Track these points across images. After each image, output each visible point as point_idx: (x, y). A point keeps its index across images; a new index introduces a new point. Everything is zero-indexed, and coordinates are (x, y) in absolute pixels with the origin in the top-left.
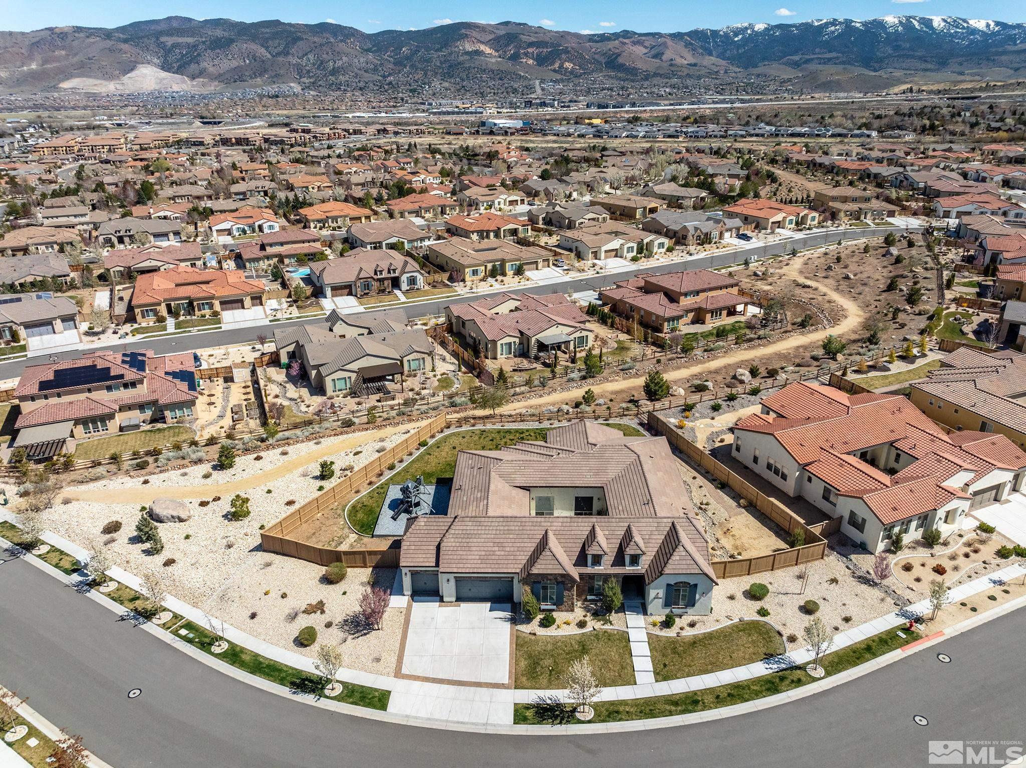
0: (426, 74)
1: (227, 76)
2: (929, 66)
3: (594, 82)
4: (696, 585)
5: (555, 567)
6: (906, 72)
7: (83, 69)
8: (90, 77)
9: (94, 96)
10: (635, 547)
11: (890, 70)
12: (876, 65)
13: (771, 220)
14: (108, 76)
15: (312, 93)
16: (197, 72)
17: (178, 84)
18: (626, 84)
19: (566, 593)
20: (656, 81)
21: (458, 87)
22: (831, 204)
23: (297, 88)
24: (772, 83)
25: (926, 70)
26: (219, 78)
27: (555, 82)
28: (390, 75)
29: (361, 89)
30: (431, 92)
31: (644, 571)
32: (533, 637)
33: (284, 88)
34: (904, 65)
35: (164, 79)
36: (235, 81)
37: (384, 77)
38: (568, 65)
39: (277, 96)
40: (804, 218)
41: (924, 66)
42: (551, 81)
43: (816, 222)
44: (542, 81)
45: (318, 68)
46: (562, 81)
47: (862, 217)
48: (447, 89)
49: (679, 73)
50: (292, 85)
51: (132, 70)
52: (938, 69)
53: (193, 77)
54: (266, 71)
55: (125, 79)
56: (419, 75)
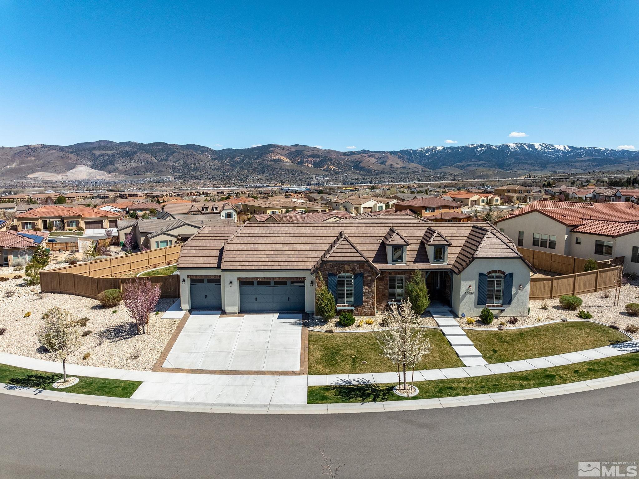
0: (248, 171)
1: (130, 172)
2: (536, 168)
3: (347, 176)
4: (511, 275)
5: (352, 254)
6: (524, 171)
7: (44, 167)
8: (47, 172)
9: (48, 182)
10: (439, 238)
11: (515, 170)
12: (508, 168)
13: (470, 199)
14: (58, 172)
15: (180, 180)
16: (112, 170)
17: (100, 176)
18: (366, 177)
19: (366, 289)
20: (382, 175)
21: (267, 178)
22: (506, 194)
23: (171, 178)
24: (449, 176)
25: (535, 170)
26: (125, 172)
27: (324, 176)
28: (227, 172)
29: (210, 179)
30: (251, 180)
31: (450, 267)
32: (329, 335)
33: (164, 178)
34: (522, 168)
35: (92, 173)
36: (135, 175)
37: (224, 173)
38: (332, 167)
39: (159, 182)
40: (491, 200)
41: (534, 168)
42: (322, 175)
43: (499, 203)
44: (317, 176)
45: (185, 168)
46: (328, 175)
47: (528, 201)
48: (261, 179)
49: (396, 172)
50: (169, 177)
51: (73, 168)
52: (542, 170)
53: (110, 172)
54: (154, 169)
55: (69, 173)
56: (245, 172)
